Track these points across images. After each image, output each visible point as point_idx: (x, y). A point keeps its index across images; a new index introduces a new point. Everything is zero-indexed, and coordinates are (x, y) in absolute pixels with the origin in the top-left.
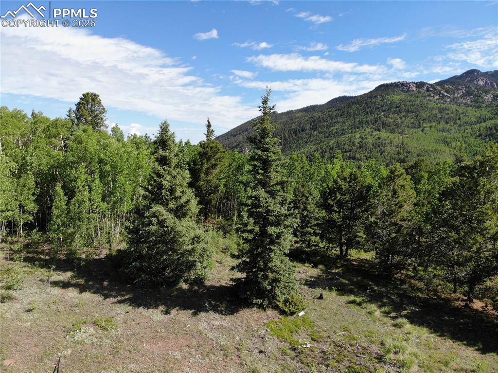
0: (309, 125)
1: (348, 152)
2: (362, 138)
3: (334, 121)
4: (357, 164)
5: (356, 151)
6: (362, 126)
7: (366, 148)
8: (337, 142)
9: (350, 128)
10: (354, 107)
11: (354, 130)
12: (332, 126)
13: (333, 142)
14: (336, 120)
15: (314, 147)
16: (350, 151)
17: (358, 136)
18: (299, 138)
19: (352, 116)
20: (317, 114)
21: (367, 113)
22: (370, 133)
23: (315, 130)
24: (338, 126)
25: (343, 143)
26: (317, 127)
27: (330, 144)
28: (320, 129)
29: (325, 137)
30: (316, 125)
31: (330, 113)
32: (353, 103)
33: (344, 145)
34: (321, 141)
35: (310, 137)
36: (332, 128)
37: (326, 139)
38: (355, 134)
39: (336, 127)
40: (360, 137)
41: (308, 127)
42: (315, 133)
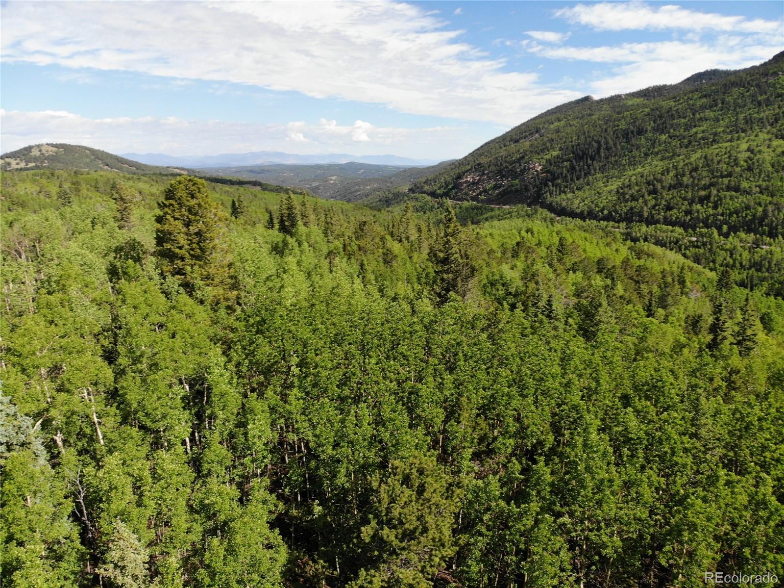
0: (652, 122)
1: (726, 176)
2: (752, 151)
3: (698, 116)
4: (743, 202)
5: (741, 176)
6: (751, 129)
7: (761, 170)
8: (705, 157)
9: (728, 130)
10: (735, 91)
11: (737, 135)
12: (695, 126)
13: (698, 155)
14: (702, 115)
15: (661, 163)
16: (730, 175)
17: (744, 146)
18: (632, 145)
19: (732, 108)
20: (666, 104)
21: (760, 104)
22: (767, 142)
23: (662, 132)
24: (705, 126)
25: (716, 160)
26: (666, 127)
27: (692, 160)
28: (672, 131)
29: (681, 147)
30: (665, 122)
31: (691, 102)
32: (734, 84)
33: (719, 162)
34: (675, 155)
35: (653, 145)
36: (694, 130)
37: (684, 150)
38: (739, 142)
39: (702, 128)
40: (749, 150)
41: (649, 126)
42: (663, 137)
